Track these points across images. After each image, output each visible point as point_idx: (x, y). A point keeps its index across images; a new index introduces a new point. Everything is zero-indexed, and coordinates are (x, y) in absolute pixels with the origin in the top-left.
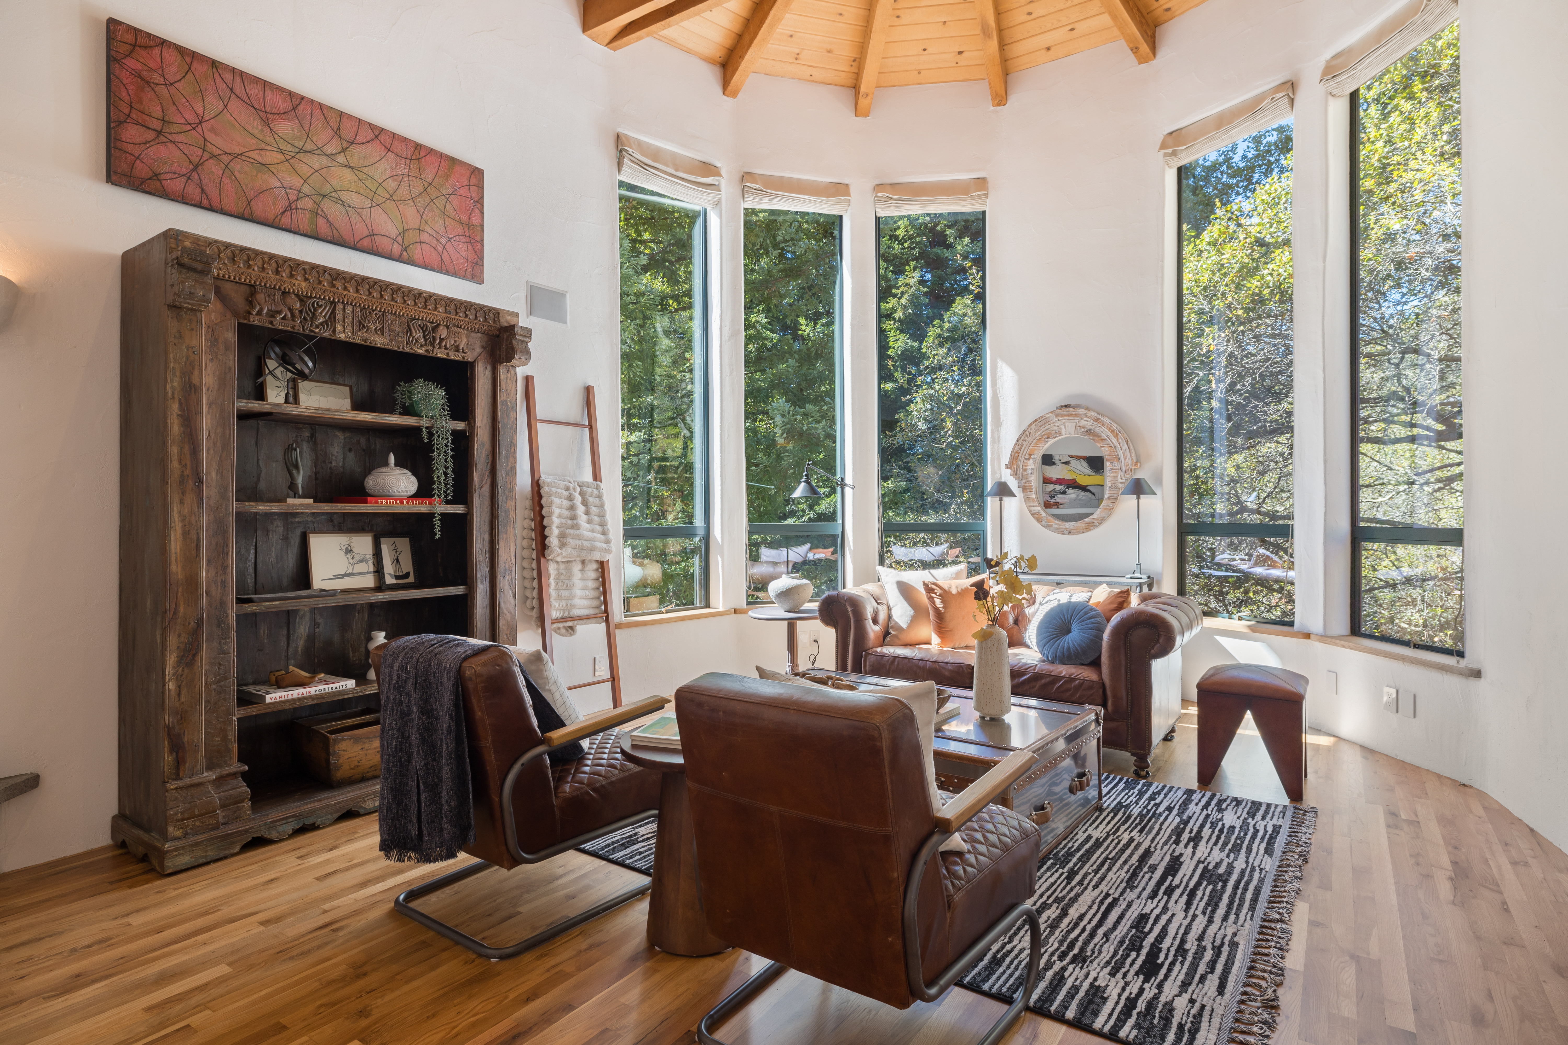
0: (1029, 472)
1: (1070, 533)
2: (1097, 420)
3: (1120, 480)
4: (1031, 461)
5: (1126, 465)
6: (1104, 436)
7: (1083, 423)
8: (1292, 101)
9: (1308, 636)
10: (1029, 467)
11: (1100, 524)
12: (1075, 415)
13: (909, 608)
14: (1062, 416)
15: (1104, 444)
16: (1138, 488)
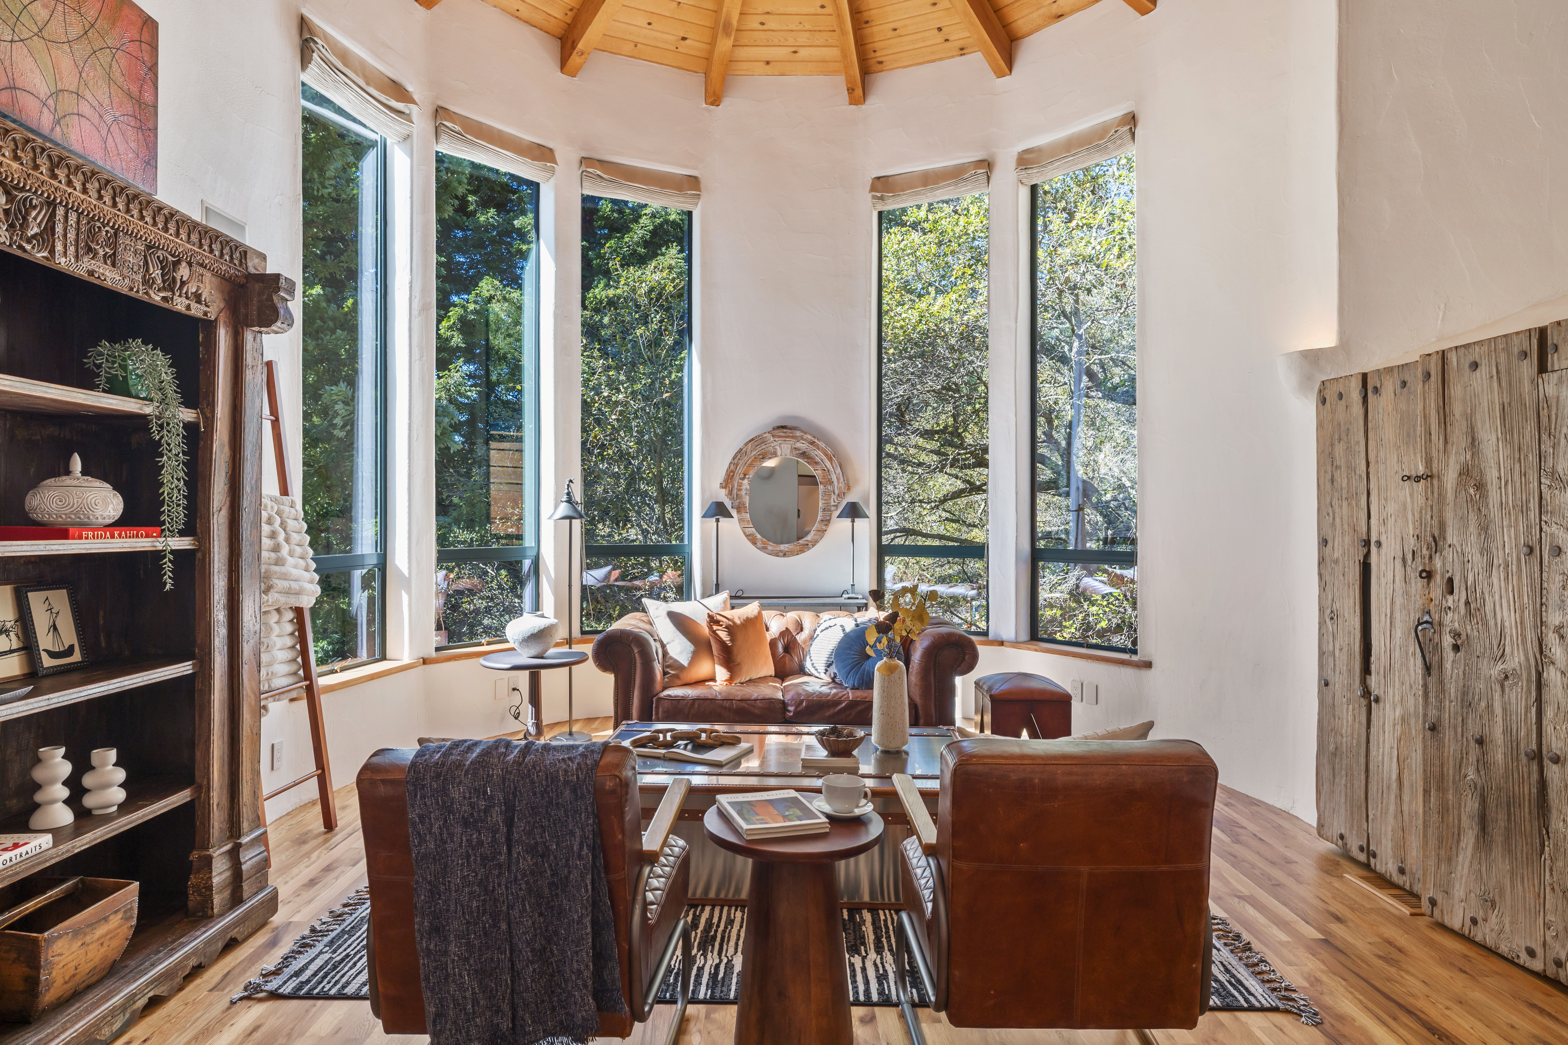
0: (743, 493)
1: (785, 555)
2: (812, 443)
3: (833, 503)
4: (746, 482)
5: (839, 488)
6: (818, 459)
7: (798, 445)
8: (988, 178)
9: (1001, 643)
10: (744, 487)
11: (813, 546)
12: (792, 437)
13: (689, 643)
14: (779, 437)
15: (818, 467)
16: (853, 511)
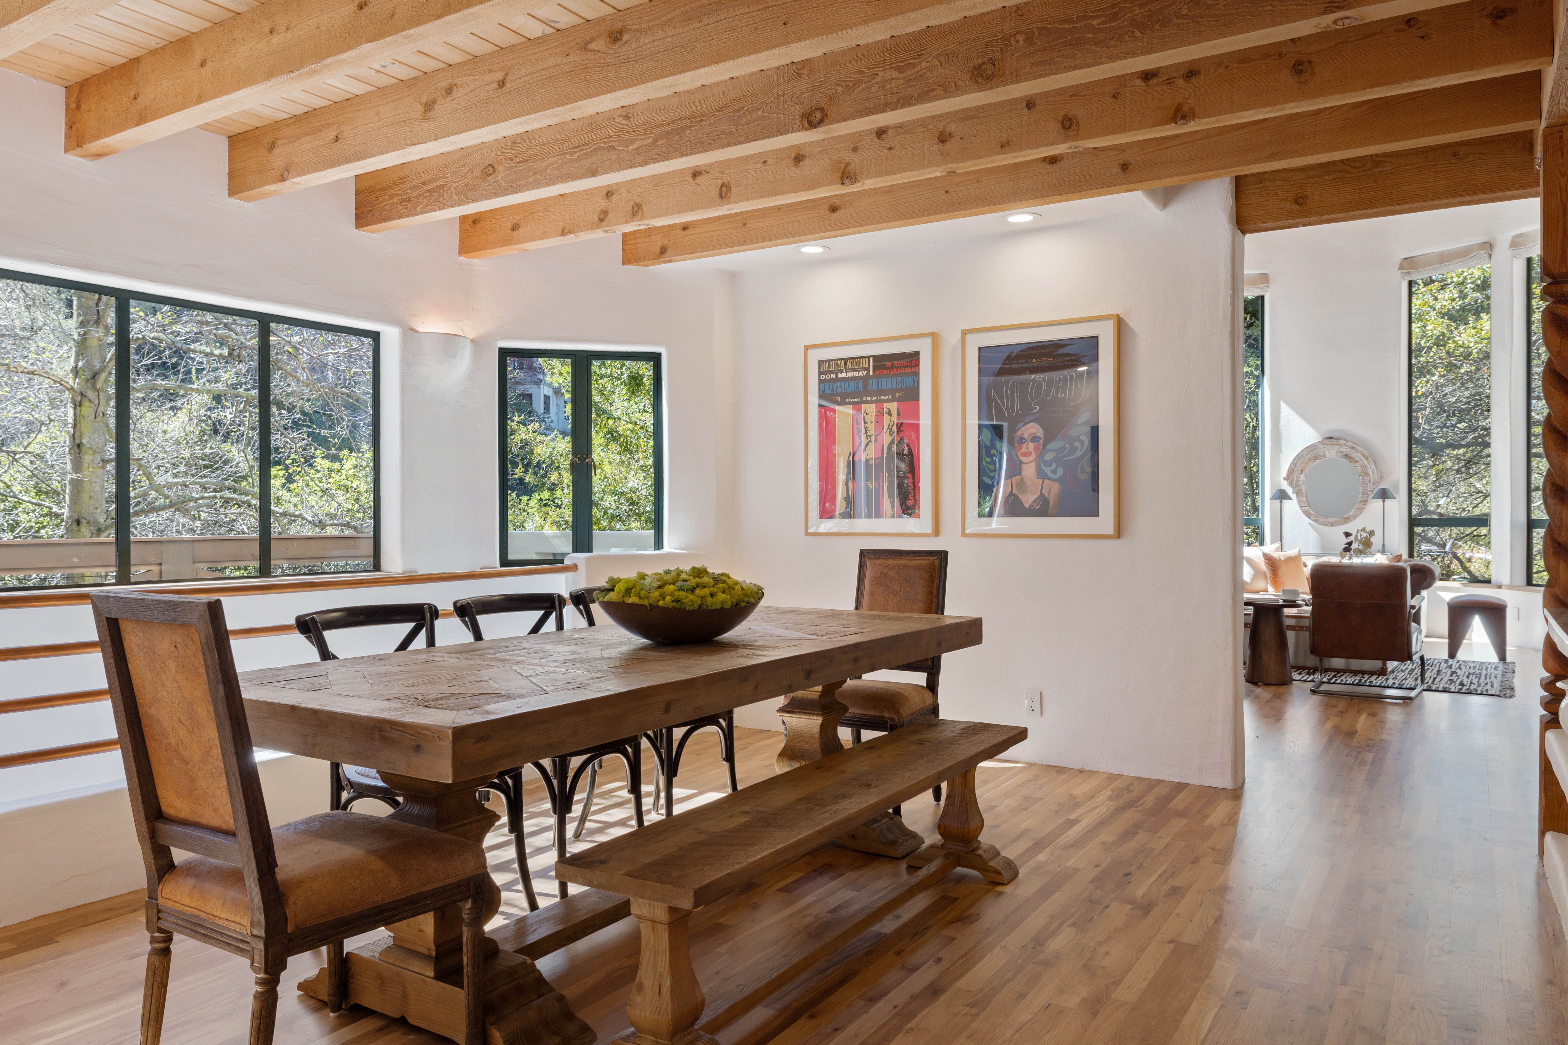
0: (1301, 483)
1: (1332, 525)
2: (1353, 448)
3: (1369, 489)
4: (1303, 475)
5: (1374, 479)
6: (1357, 459)
7: (1342, 449)
8: (1490, 255)
9: (1500, 587)
10: (1301, 479)
11: (1354, 519)
12: (1337, 444)
13: (1252, 570)
14: (1327, 444)
15: (1358, 464)
16: (1384, 495)
